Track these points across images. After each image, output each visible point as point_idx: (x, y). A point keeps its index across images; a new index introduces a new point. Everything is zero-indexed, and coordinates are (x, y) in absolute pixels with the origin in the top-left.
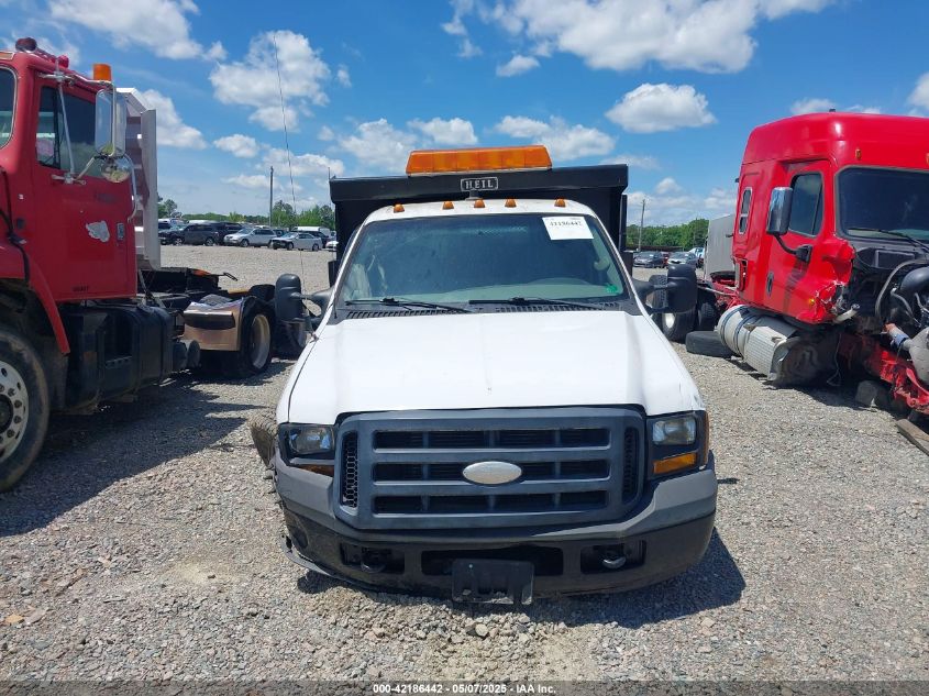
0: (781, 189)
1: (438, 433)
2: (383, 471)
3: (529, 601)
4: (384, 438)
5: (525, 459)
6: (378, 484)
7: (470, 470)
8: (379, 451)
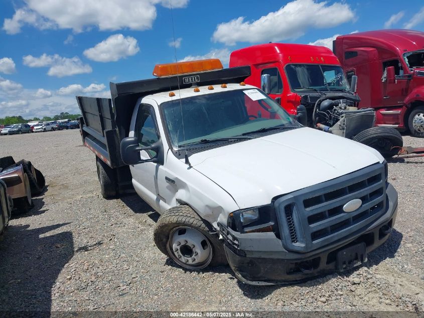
0: (265, 75)
1: (328, 194)
2: (312, 219)
3: (366, 260)
4: (308, 203)
5: (363, 195)
6: (312, 226)
7: (345, 207)
8: (308, 209)
